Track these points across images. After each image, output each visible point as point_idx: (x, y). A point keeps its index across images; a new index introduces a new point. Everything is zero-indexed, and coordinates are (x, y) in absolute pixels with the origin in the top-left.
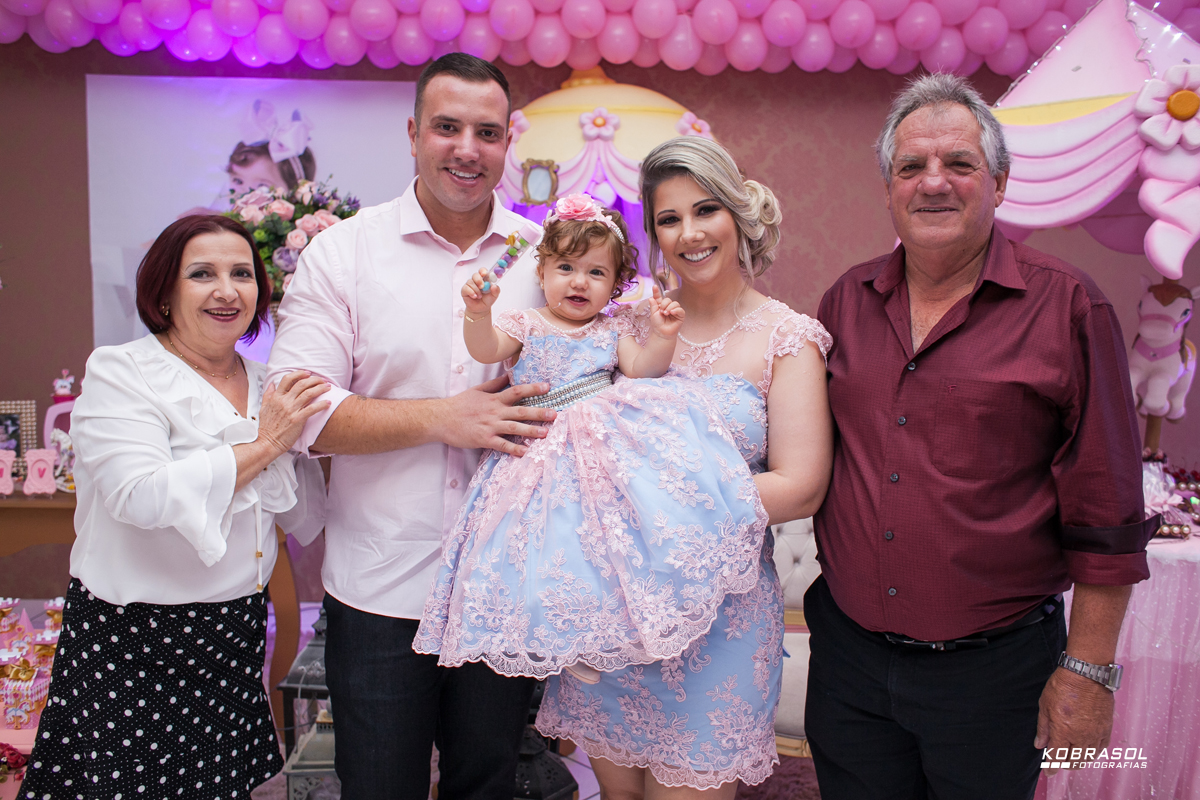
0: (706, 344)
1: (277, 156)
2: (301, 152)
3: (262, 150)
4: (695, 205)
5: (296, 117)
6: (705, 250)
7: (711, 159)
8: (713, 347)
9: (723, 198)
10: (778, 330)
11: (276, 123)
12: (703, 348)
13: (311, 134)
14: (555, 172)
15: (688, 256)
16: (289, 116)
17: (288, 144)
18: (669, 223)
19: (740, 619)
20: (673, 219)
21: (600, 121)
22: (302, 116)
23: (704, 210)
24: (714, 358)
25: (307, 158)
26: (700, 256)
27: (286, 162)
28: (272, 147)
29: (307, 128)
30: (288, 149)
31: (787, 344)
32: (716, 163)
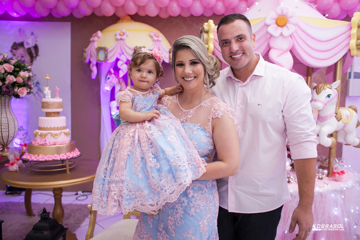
0: (188, 111)
1: (26, 47)
2: (34, 45)
3: (22, 45)
4: (190, 61)
5: (32, 34)
6: (192, 77)
7: (198, 45)
8: (191, 112)
9: (201, 59)
10: (214, 108)
11: (26, 36)
12: (187, 112)
13: (37, 39)
14: (107, 51)
15: (185, 79)
16: (30, 33)
17: (30, 43)
18: (180, 66)
19: (196, 208)
20: (182, 65)
21: (122, 34)
22: (34, 34)
23: (193, 63)
24: (190, 116)
25: (36, 47)
26: (190, 79)
27: (29, 49)
28: (25, 44)
29: (36, 37)
30: (30, 45)
31: (217, 114)
32: (200, 47)
